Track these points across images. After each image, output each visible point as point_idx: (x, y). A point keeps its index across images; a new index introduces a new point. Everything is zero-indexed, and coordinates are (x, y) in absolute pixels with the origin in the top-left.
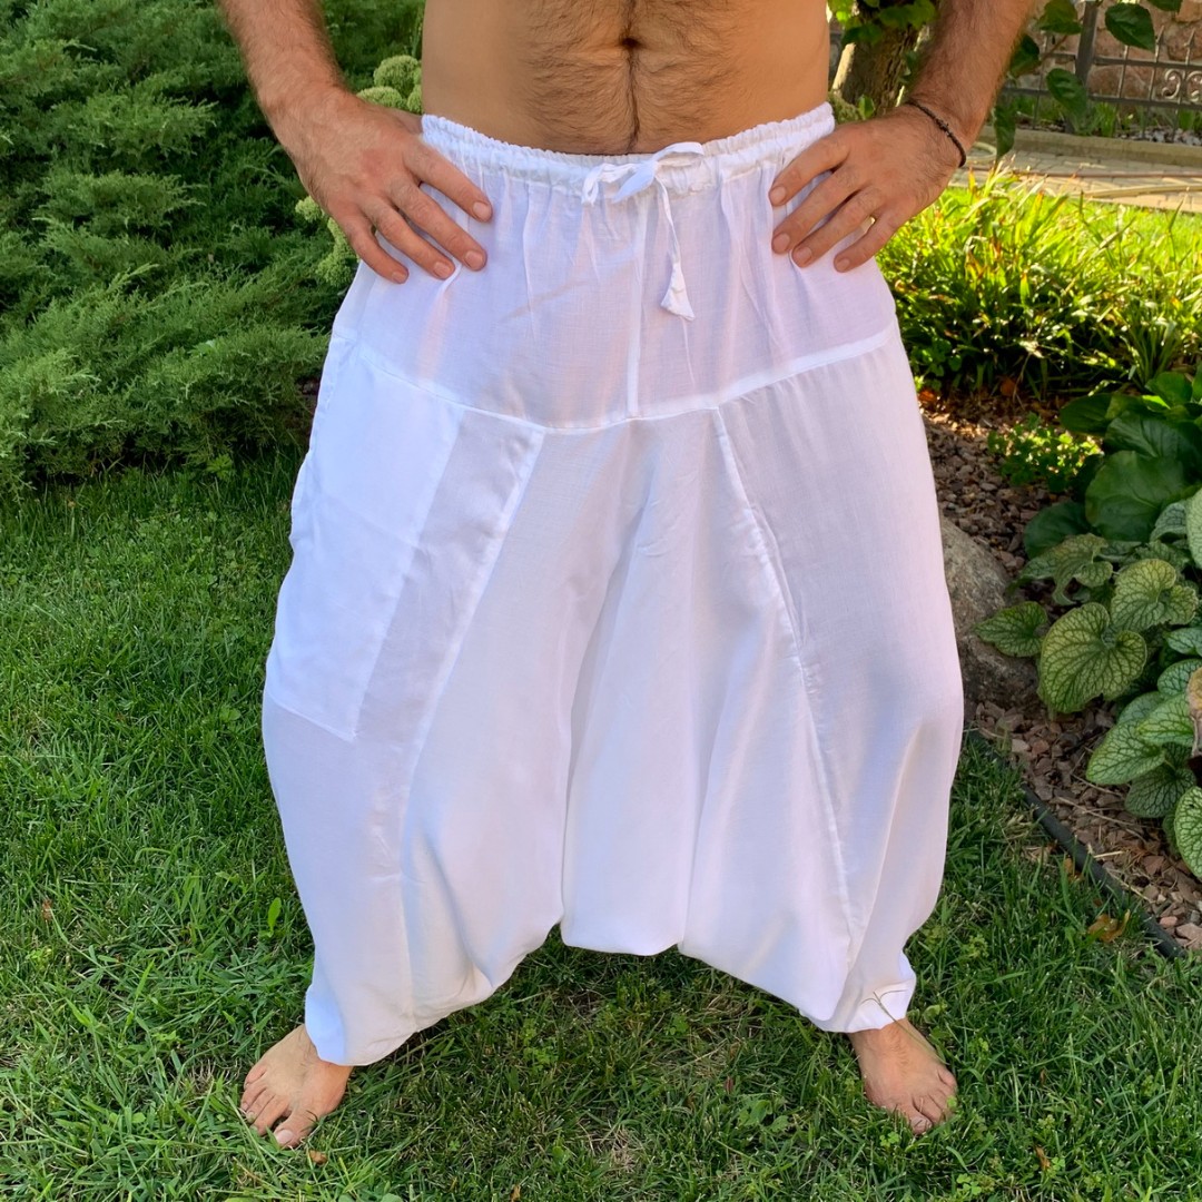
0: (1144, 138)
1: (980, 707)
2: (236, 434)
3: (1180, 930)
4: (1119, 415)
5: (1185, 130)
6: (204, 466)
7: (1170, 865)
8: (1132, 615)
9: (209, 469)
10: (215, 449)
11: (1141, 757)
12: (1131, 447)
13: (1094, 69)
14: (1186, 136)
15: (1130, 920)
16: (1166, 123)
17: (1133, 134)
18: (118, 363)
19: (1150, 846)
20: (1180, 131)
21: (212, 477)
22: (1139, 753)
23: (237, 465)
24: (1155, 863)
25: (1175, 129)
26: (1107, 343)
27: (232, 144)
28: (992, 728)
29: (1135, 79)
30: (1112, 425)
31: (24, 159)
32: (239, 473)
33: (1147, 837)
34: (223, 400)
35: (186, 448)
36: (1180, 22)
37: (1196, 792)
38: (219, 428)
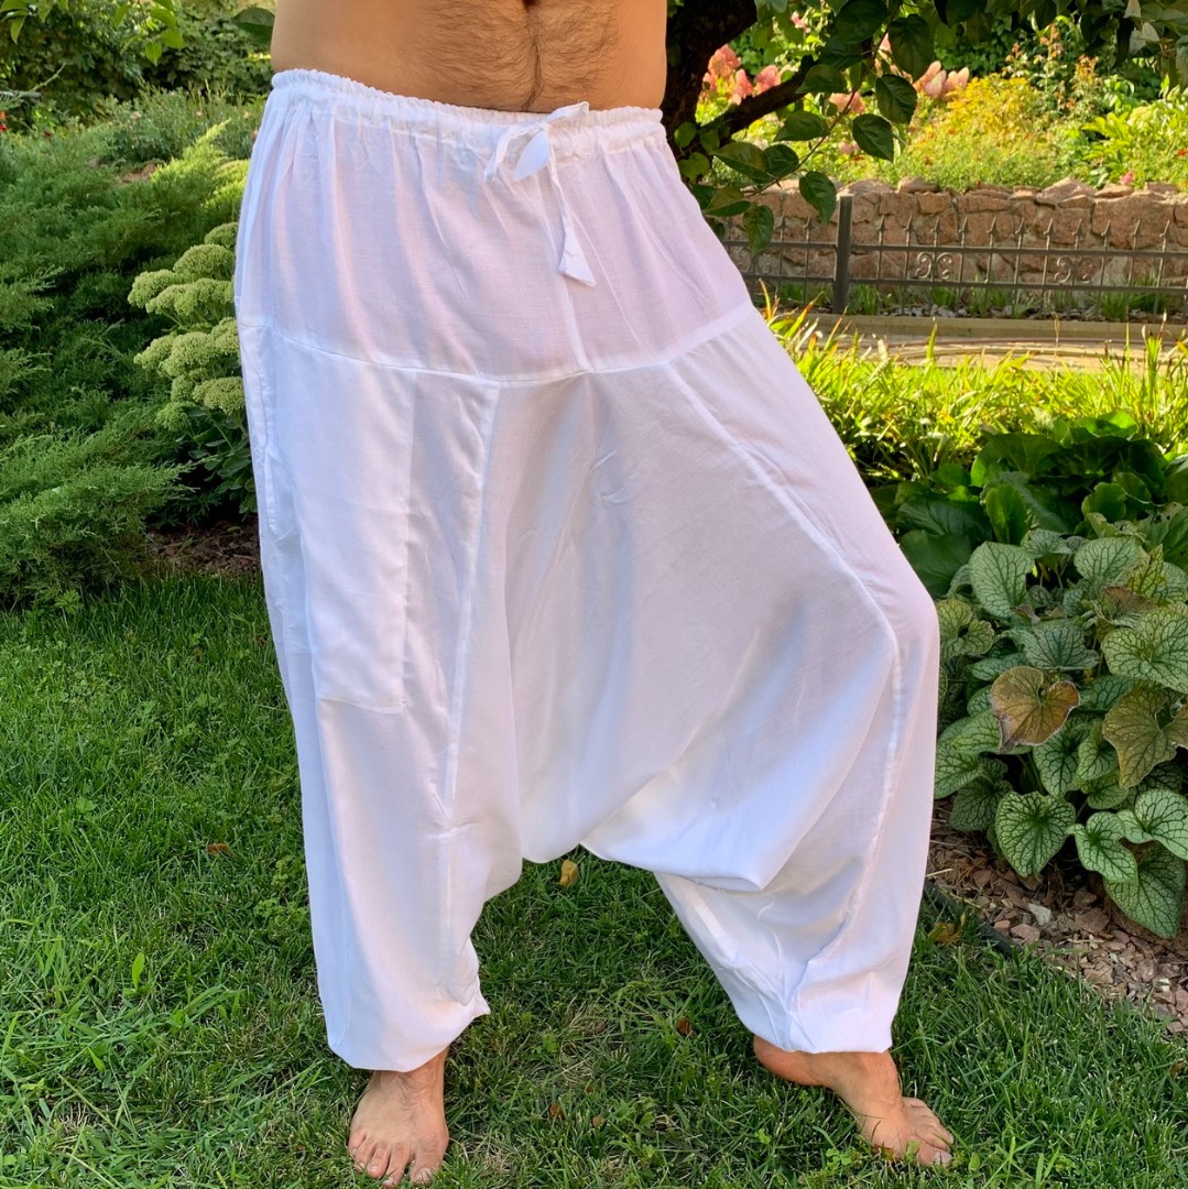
0: (903, 314)
2: (82, 571)
3: (1014, 930)
4: (906, 500)
5: (939, 306)
6: (52, 601)
7: (998, 877)
9: (57, 604)
10: (63, 586)
11: (961, 773)
12: (919, 528)
13: (852, 259)
14: (941, 310)
15: (966, 924)
16: (922, 301)
17: (894, 311)
19: (977, 862)
20: (935, 306)
21: (58, 612)
22: (958, 769)
23: (84, 600)
24: (983, 877)
25: (931, 305)
26: (889, 460)
27: (70, 326)
29: (890, 265)
30: (901, 509)
32: (87, 607)
33: (974, 855)
34: (69, 535)
35: (35, 585)
36: (926, 214)
37: (1013, 795)
38: (67, 565)
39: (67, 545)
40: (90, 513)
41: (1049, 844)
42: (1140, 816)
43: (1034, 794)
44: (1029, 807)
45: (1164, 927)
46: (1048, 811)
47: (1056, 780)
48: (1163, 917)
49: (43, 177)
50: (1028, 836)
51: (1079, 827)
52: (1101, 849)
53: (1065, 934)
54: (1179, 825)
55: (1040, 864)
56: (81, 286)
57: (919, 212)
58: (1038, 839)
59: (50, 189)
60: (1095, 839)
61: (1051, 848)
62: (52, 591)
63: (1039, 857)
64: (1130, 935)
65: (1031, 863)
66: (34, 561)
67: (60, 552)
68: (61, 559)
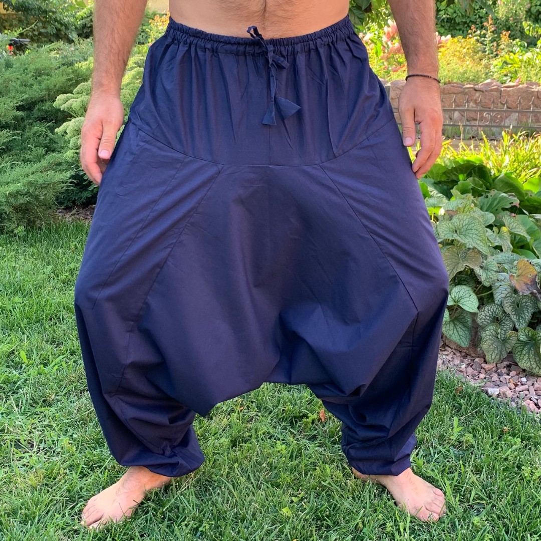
2: (27, 218)
6: (12, 231)
9: (15, 232)
10: (18, 224)
21: (15, 235)
27: (31, 124)
32: (27, 233)
34: (22, 200)
35: (6, 224)
38: (20, 215)
39: (21, 205)
40: (31, 191)
42: (453, 297)
45: (465, 343)
48: (463, 339)
49: (24, 65)
54: (468, 299)
56: (37, 107)
59: (27, 69)
62: (13, 226)
64: (452, 349)
66: (6, 213)
67: (17, 209)
68: (18, 213)
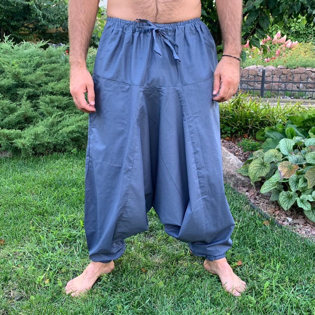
0: (278, 98)
1: (239, 188)
2: (78, 144)
3: (283, 223)
5: (287, 96)
6: (70, 151)
7: (281, 212)
8: (268, 160)
9: (72, 151)
10: (73, 147)
11: (272, 187)
12: (270, 137)
13: (265, 85)
15: (271, 221)
16: (283, 95)
17: (275, 97)
18: (53, 131)
19: (276, 209)
21: (72, 153)
23: (78, 151)
24: (278, 212)
25: (285, 96)
28: (241, 191)
29: (275, 86)
30: (266, 133)
31: (35, 96)
33: (275, 207)
34: (75, 135)
35: (67, 147)
36: (284, 74)
37: (283, 192)
38: (74, 143)
39: (75, 138)
40: (80, 130)
41: (291, 203)
43: (288, 191)
44: (287, 194)
46: (292, 195)
47: (294, 188)
50: (287, 201)
51: (298, 198)
52: (303, 203)
53: (295, 224)
55: (289, 207)
57: (282, 74)
58: (289, 202)
60: (302, 201)
61: (292, 203)
62: (71, 148)
63: (289, 206)
64: (310, 225)
65: (287, 207)
66: (67, 141)
67: (73, 139)
68: (73, 141)
